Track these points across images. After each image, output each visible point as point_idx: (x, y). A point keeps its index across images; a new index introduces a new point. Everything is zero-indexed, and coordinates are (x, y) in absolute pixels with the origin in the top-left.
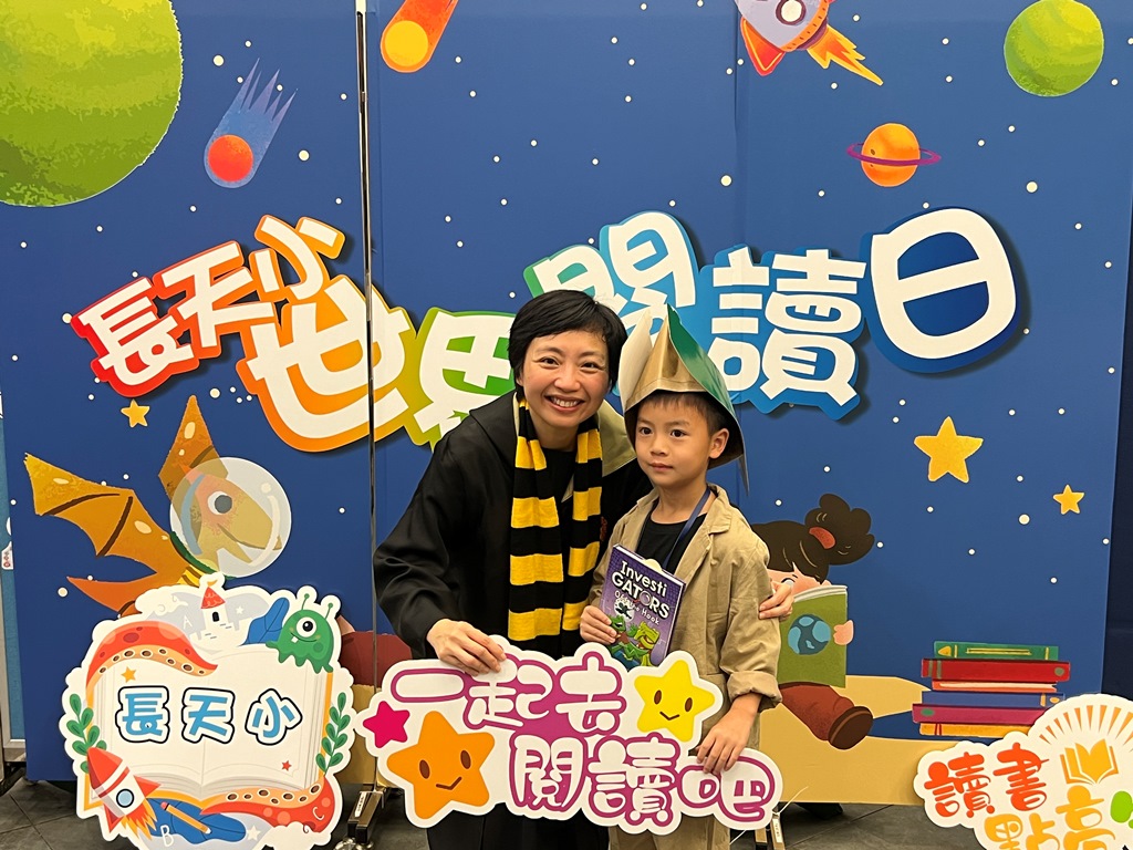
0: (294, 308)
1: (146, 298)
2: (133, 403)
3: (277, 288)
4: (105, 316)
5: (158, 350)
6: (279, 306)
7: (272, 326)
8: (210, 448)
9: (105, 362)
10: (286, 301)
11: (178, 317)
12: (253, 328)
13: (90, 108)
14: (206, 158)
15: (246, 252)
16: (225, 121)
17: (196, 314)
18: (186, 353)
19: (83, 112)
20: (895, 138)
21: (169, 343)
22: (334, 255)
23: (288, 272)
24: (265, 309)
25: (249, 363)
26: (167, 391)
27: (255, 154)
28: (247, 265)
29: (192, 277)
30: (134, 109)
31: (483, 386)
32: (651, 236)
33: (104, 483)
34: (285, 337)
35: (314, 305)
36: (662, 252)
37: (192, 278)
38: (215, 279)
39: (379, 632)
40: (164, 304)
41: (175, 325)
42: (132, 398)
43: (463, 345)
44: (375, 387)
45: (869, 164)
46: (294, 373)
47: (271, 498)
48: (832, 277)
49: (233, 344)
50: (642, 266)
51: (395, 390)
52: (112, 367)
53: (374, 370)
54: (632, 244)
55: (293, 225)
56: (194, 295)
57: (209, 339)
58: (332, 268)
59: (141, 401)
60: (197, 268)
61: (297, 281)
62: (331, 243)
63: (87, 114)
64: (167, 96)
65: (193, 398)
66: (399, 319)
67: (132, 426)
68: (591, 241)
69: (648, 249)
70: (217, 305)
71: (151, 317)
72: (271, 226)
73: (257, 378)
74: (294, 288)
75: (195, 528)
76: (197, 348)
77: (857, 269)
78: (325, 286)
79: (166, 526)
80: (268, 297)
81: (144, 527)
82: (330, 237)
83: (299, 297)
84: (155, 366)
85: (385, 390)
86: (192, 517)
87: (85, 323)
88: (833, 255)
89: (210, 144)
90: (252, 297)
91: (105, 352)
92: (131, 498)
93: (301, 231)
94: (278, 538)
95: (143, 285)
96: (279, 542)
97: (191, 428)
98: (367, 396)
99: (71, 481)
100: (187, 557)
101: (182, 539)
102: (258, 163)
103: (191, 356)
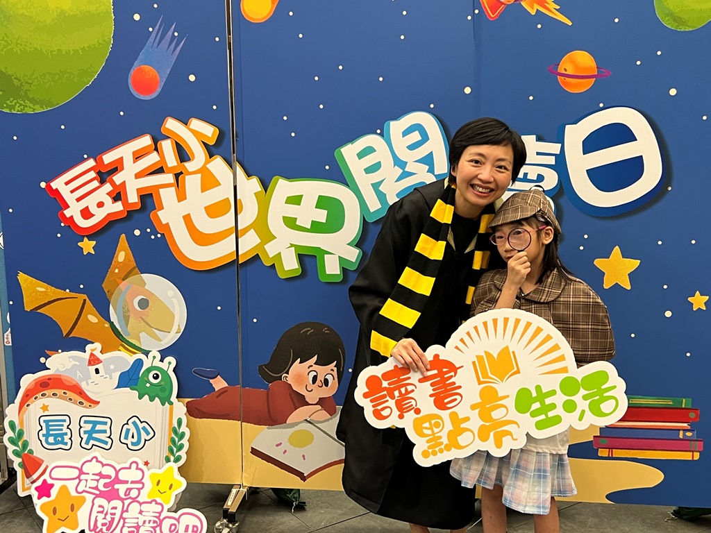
0: (187, 177)
1: (92, 172)
2: (86, 239)
3: (176, 164)
4: (67, 183)
5: (100, 205)
6: (177, 176)
7: (173, 189)
8: (134, 268)
9: (68, 213)
10: (181, 173)
11: (113, 183)
12: (161, 190)
13: (56, 49)
14: (130, 81)
15: (156, 141)
16: (141, 56)
17: (124, 183)
18: (118, 206)
19: (51, 52)
20: (581, 60)
21: (108, 201)
22: (212, 143)
23: (183, 154)
24: (168, 178)
25: (158, 213)
26: (107, 231)
27: (161, 77)
28: (156, 149)
29: (122, 157)
30: (83, 49)
31: (309, 227)
32: (417, 127)
33: (68, 291)
34: (181, 196)
35: (200, 175)
36: (425, 138)
37: (121, 159)
38: (136, 158)
40: (104, 175)
41: (111, 188)
42: (85, 236)
43: (295, 200)
44: (239, 228)
45: (563, 78)
46: (187, 219)
47: (174, 300)
48: (538, 154)
49: (148, 201)
50: (412, 147)
51: (252, 230)
52: (72, 217)
53: (239, 216)
54: (405, 133)
55: (186, 124)
56: (123, 169)
57: (133, 198)
58: (211, 151)
59: (90, 237)
60: (125, 152)
61: (189, 160)
62: (210, 136)
63: (54, 53)
64: (104, 41)
65: (123, 236)
66: (254, 184)
67: (85, 254)
68: (379, 131)
69: (416, 136)
70: (138, 176)
71: (96, 184)
72: (172, 124)
73: (164, 222)
74: (186, 164)
75: (126, 319)
76: (125, 203)
77: (555, 148)
78: (207, 163)
79: (107, 318)
80: (170, 170)
81: (93, 318)
82: (209, 131)
83: (190, 170)
84: (99, 215)
85: (246, 230)
86: (124, 312)
87: (54, 188)
88: (539, 139)
89: (132, 72)
90: (160, 171)
91: (67, 206)
92: (85, 300)
93: (191, 127)
94: (179, 326)
95: (91, 163)
96: (179, 328)
97: (122, 255)
98: (234, 234)
99: (47, 289)
100: (121, 338)
101: (118, 326)
102: (163, 84)
103: (122, 209)
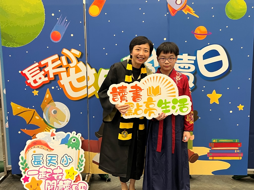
0: (70, 69)
1: (37, 67)
2: (35, 90)
3: (66, 64)
4: (28, 71)
5: (40, 78)
6: (67, 68)
7: (65, 73)
8: (52, 100)
9: (28, 81)
10: (68, 67)
11: (44, 71)
12: (61, 73)
13: (25, 25)
14: (51, 36)
15: (59, 56)
16: (54, 28)
17: (48, 71)
18: (47, 79)
19: (23, 26)
20: (202, 29)
21: (43, 77)
22: (79, 57)
23: (69, 61)
24: (64, 69)
25: (60, 81)
26: (42, 87)
27: (61, 35)
28: (60, 59)
30: (34, 25)
33: (28, 108)
34: (68, 75)
35: (75, 68)
37: (47, 63)
38: (53, 63)
39: (89, 140)
40: (42, 68)
41: (44, 73)
44: (88, 86)
45: (196, 35)
46: (70, 83)
47: (65, 110)
48: (188, 60)
49: (57, 77)
51: (93, 86)
52: (30, 83)
53: (88, 82)
55: (70, 50)
56: (48, 66)
57: (51, 76)
58: (78, 60)
59: (37, 90)
60: (49, 60)
61: (71, 63)
62: (78, 54)
63: (24, 27)
64: (42, 23)
65: (48, 89)
66: (93, 71)
67: (35, 95)
70: (53, 68)
71: (39, 71)
72: (65, 51)
73: (62, 84)
74: (70, 64)
75: (49, 118)
76: (49, 78)
77: (194, 58)
78: (77, 64)
79: (42, 117)
80: (65, 66)
81: (37, 118)
82: (78, 53)
83: (71, 66)
84: (40, 82)
85: (91, 86)
86: (48, 115)
87: (24, 73)
88: (189, 55)
89: (51, 33)
90: (61, 66)
91: (28, 79)
92: (34, 111)
93: (72, 52)
94: (67, 119)
95: (37, 64)
96: (67, 120)
97: (48, 96)
98: (87, 88)
99: (21, 108)
100: (47, 124)
101: (46, 120)
102: (62, 37)
103: (48, 80)
